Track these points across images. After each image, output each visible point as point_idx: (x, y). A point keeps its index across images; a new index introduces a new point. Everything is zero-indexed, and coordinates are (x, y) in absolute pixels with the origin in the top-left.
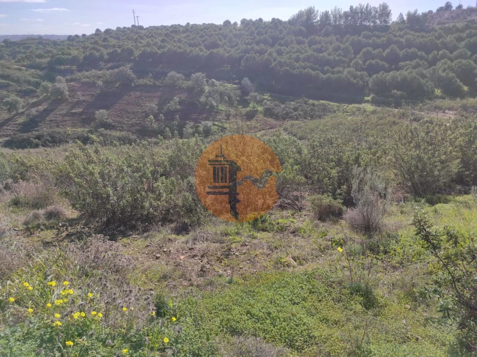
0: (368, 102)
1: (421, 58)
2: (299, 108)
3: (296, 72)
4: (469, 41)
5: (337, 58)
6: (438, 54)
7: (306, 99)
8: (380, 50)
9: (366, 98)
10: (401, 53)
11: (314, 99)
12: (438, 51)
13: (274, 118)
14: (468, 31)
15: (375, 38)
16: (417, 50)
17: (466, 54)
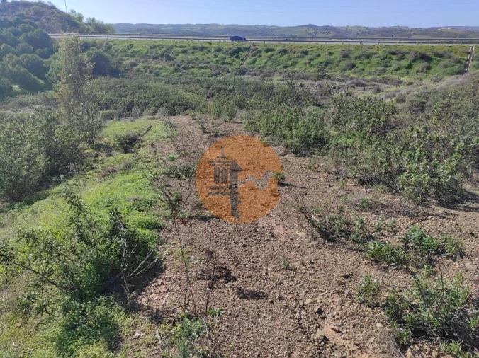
14: (20, 25)
17: (29, 48)
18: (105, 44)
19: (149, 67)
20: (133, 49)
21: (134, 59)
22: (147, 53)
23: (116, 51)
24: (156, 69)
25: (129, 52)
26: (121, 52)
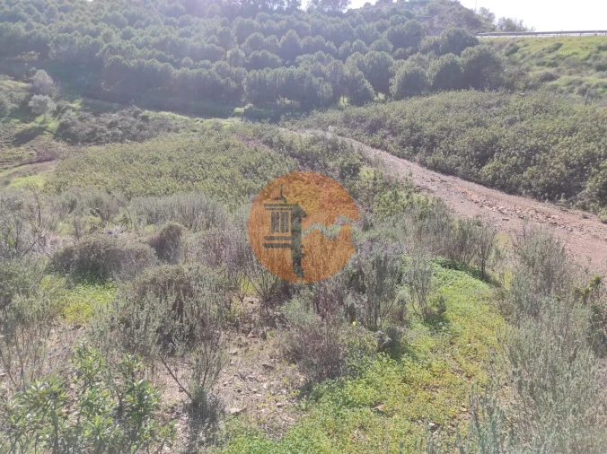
0: (238, 115)
1: (327, 50)
2: (120, 123)
3: (132, 63)
4: (393, 30)
5: (206, 45)
6: (351, 46)
7: (138, 109)
8: (273, 37)
9: (238, 110)
10: (302, 43)
11: (150, 108)
12: (352, 42)
13: (69, 142)
14: (393, 17)
15: (271, 21)
16: (323, 40)
17: (387, 46)
18: (507, 46)
19: (581, 83)
20: (560, 52)
21: (555, 69)
22: (587, 59)
23: (523, 57)
24: (597, 86)
25: (549, 57)
26: (533, 57)
